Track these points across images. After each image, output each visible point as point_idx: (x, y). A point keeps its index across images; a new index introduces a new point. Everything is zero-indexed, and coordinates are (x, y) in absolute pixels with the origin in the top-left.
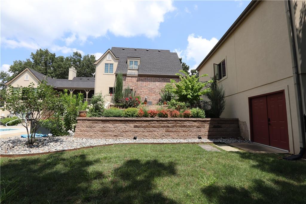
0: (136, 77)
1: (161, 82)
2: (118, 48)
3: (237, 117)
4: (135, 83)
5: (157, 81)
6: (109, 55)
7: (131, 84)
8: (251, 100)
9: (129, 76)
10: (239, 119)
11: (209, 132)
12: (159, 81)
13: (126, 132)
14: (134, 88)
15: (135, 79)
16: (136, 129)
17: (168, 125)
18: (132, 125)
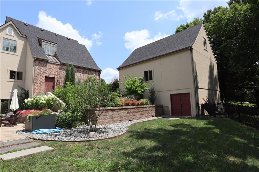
0: (59, 65)
1: (82, 73)
2: (20, 22)
3: (161, 104)
4: (57, 71)
5: (79, 72)
6: (9, 28)
7: (52, 72)
8: (171, 95)
9: (50, 63)
10: (163, 105)
11: (155, 113)
12: (80, 73)
13: (124, 117)
14: (56, 76)
15: (57, 67)
16: (129, 114)
17: (141, 110)
18: (126, 112)
